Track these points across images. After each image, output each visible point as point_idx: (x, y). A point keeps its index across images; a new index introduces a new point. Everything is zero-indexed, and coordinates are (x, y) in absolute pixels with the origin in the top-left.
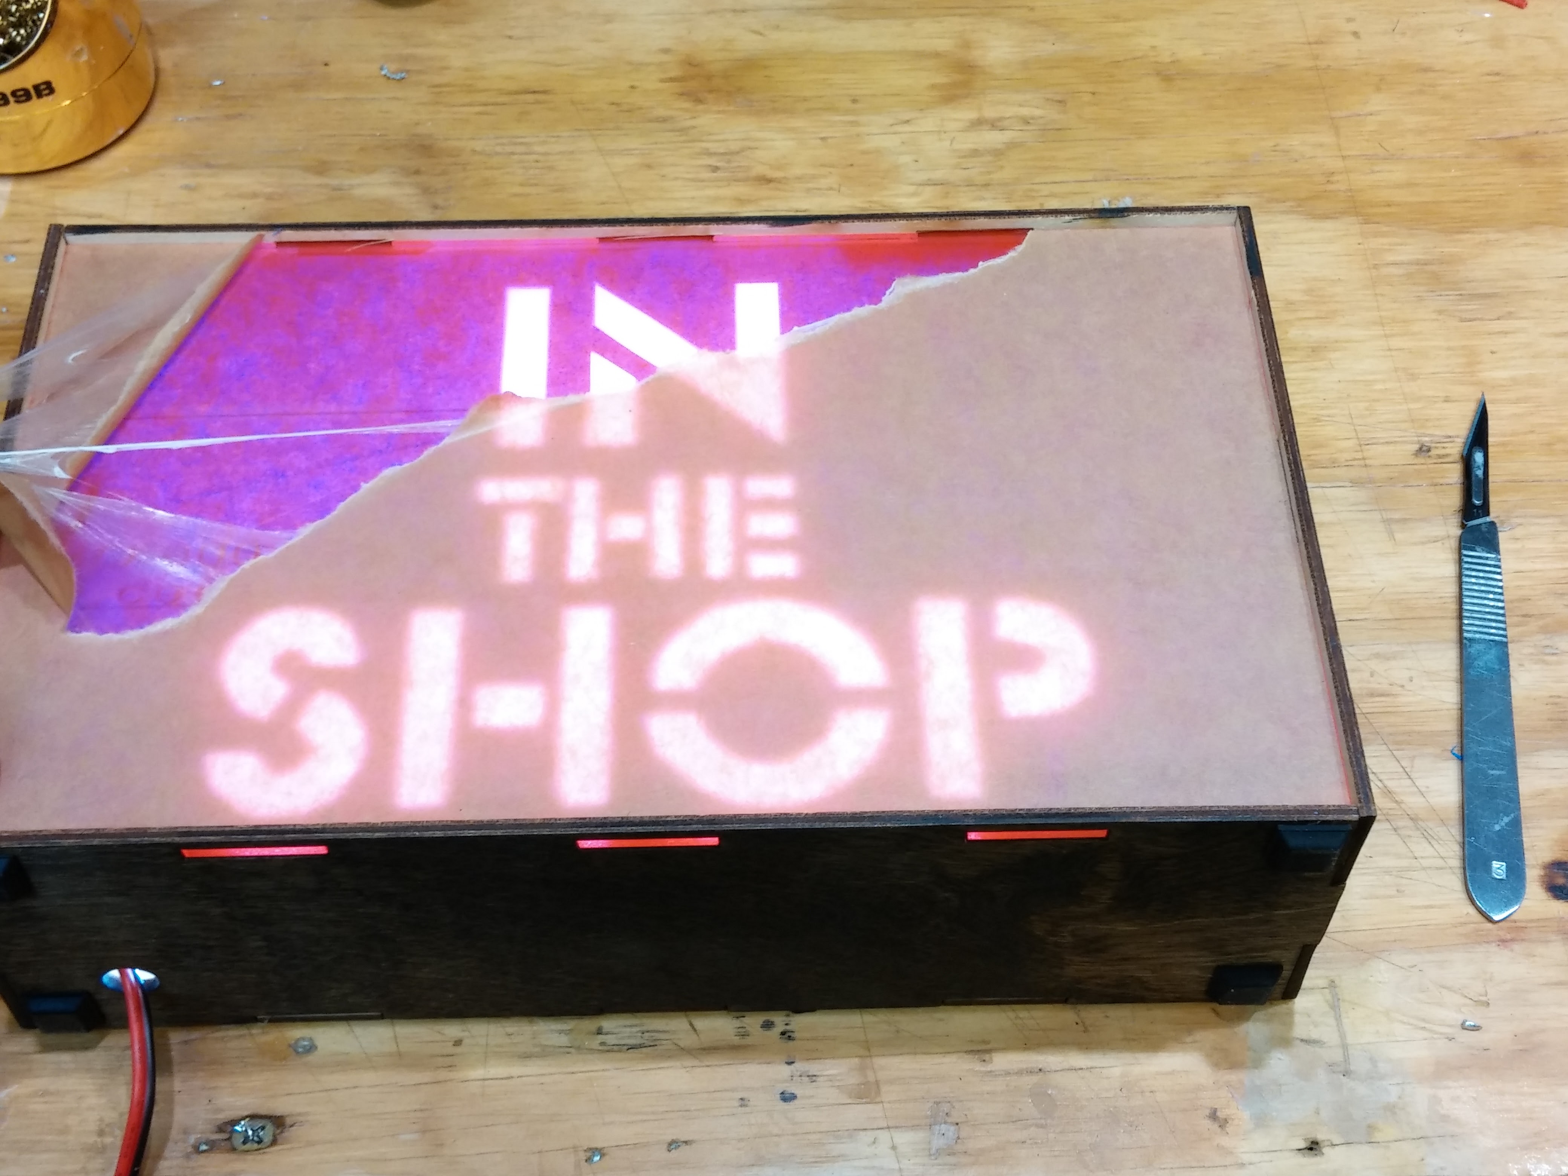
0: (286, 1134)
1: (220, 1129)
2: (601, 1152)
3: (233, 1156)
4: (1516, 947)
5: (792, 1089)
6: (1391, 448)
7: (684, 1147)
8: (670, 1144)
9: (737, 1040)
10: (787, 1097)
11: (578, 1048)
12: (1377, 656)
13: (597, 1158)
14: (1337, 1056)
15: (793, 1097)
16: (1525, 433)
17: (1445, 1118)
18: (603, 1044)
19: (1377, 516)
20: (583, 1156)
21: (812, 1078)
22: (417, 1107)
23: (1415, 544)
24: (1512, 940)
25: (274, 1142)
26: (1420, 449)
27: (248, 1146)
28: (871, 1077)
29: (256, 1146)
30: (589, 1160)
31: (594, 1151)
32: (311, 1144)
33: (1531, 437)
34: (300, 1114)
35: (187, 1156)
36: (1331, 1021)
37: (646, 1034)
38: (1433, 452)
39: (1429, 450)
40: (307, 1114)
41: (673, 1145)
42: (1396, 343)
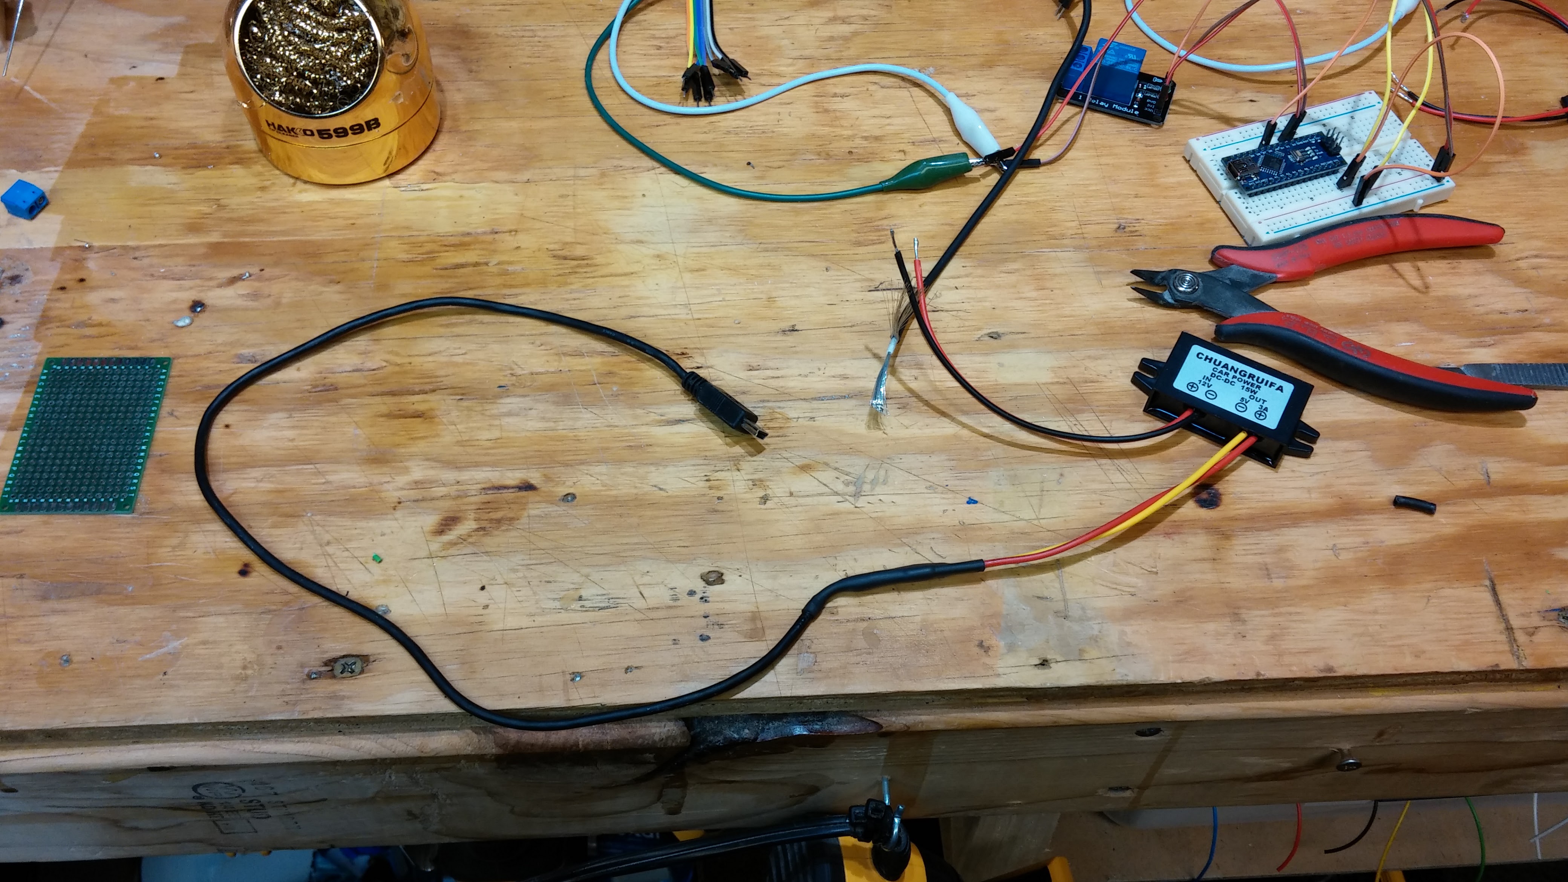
0: (370, 667)
1: (326, 664)
2: (580, 675)
3: (334, 681)
4: (1176, 537)
5: (706, 633)
6: (1100, 226)
7: (635, 671)
8: (627, 669)
9: (671, 603)
10: (704, 638)
11: (566, 610)
12: (1089, 357)
13: (578, 679)
14: (1060, 606)
15: (708, 638)
16: (1187, 217)
17: (1129, 644)
18: (582, 606)
19: (1090, 270)
20: (569, 677)
21: (721, 626)
22: (459, 648)
23: (1115, 287)
24: (1174, 533)
25: (362, 672)
26: (1119, 228)
27: (344, 675)
28: (759, 625)
29: (350, 674)
30: (573, 680)
31: (575, 675)
32: (387, 673)
33: (1190, 219)
34: (379, 654)
35: (303, 681)
36: (1057, 585)
37: (611, 600)
38: (1127, 229)
39: (1124, 228)
40: (384, 653)
41: (628, 669)
42: (1103, 160)
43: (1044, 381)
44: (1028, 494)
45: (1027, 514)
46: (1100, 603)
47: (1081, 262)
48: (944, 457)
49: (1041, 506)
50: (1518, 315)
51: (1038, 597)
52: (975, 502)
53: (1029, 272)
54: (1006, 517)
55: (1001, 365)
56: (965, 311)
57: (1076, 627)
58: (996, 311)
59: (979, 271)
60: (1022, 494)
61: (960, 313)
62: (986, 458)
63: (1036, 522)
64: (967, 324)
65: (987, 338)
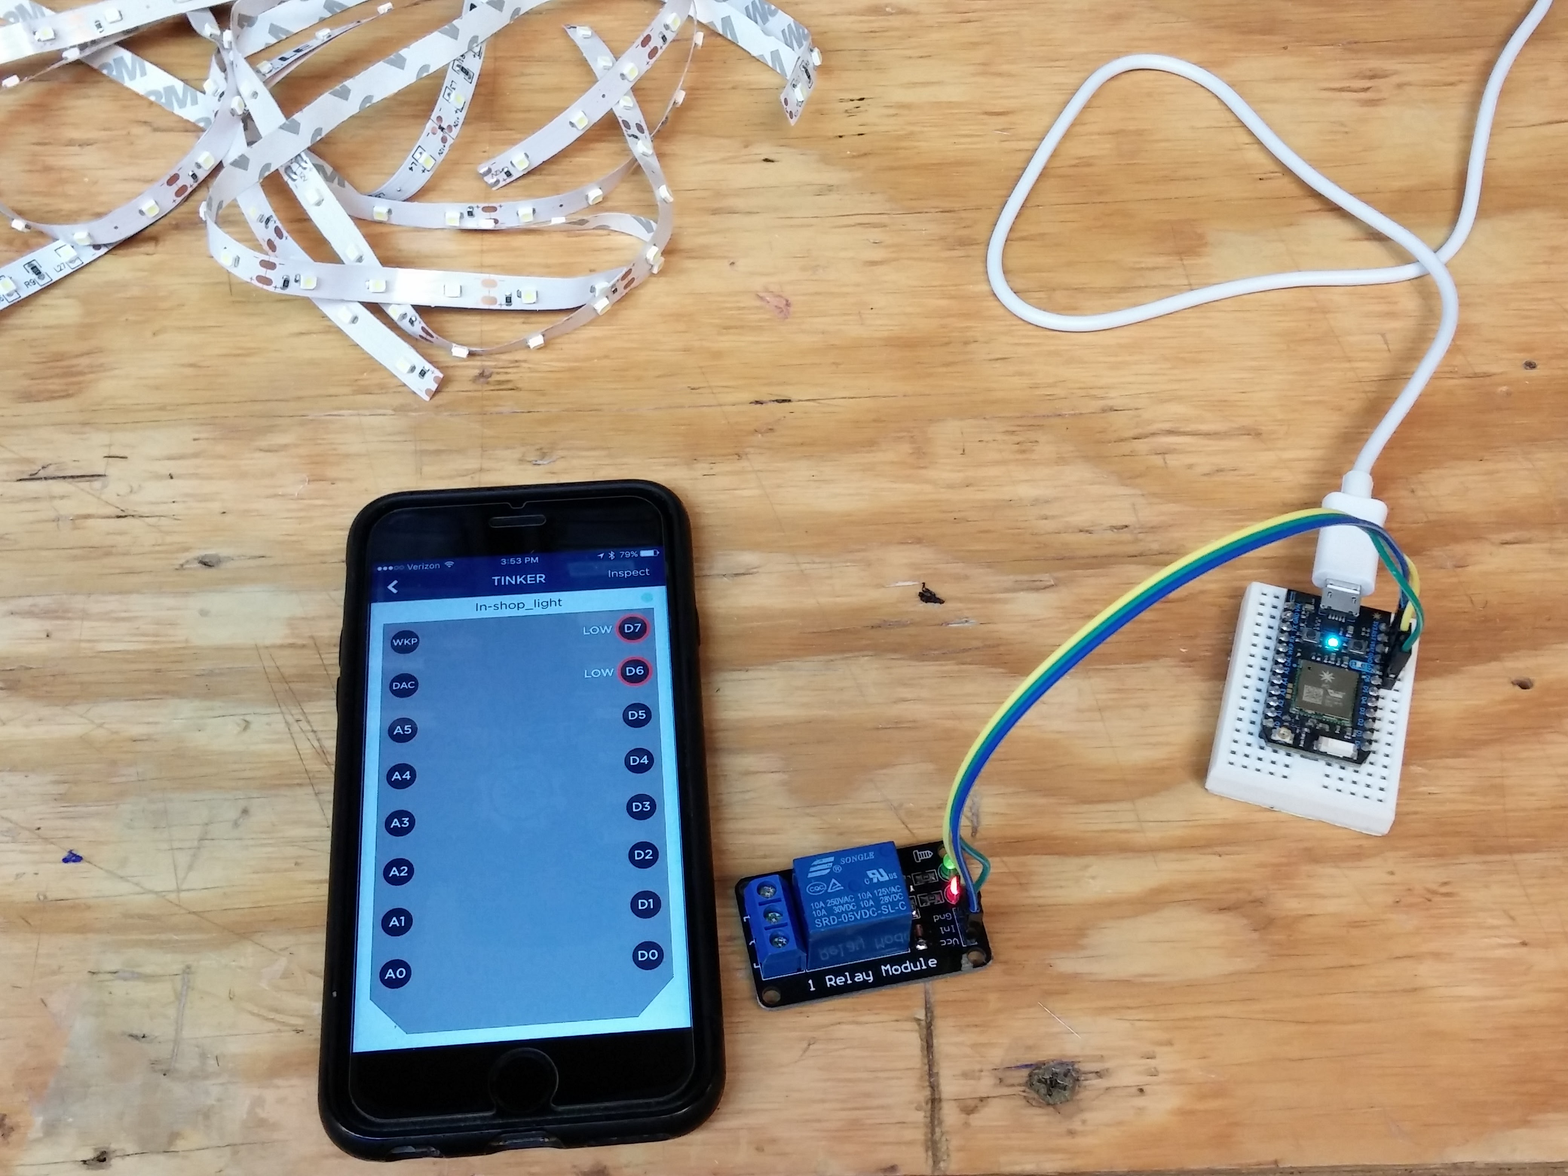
43: (268, 642)
44: (176, 845)
45: (163, 882)
46: (234, 1047)
47: (400, 433)
48: (50, 777)
49: (190, 868)
50: (1110, 535)
51: (131, 1036)
52: (77, 859)
53: (302, 451)
54: (123, 888)
55: (204, 613)
56: (174, 517)
57: (179, 1090)
58: (227, 519)
59: (221, 448)
60: (165, 846)
61: (164, 521)
62: (124, 779)
63: (172, 896)
64: (169, 539)
65: (196, 565)
